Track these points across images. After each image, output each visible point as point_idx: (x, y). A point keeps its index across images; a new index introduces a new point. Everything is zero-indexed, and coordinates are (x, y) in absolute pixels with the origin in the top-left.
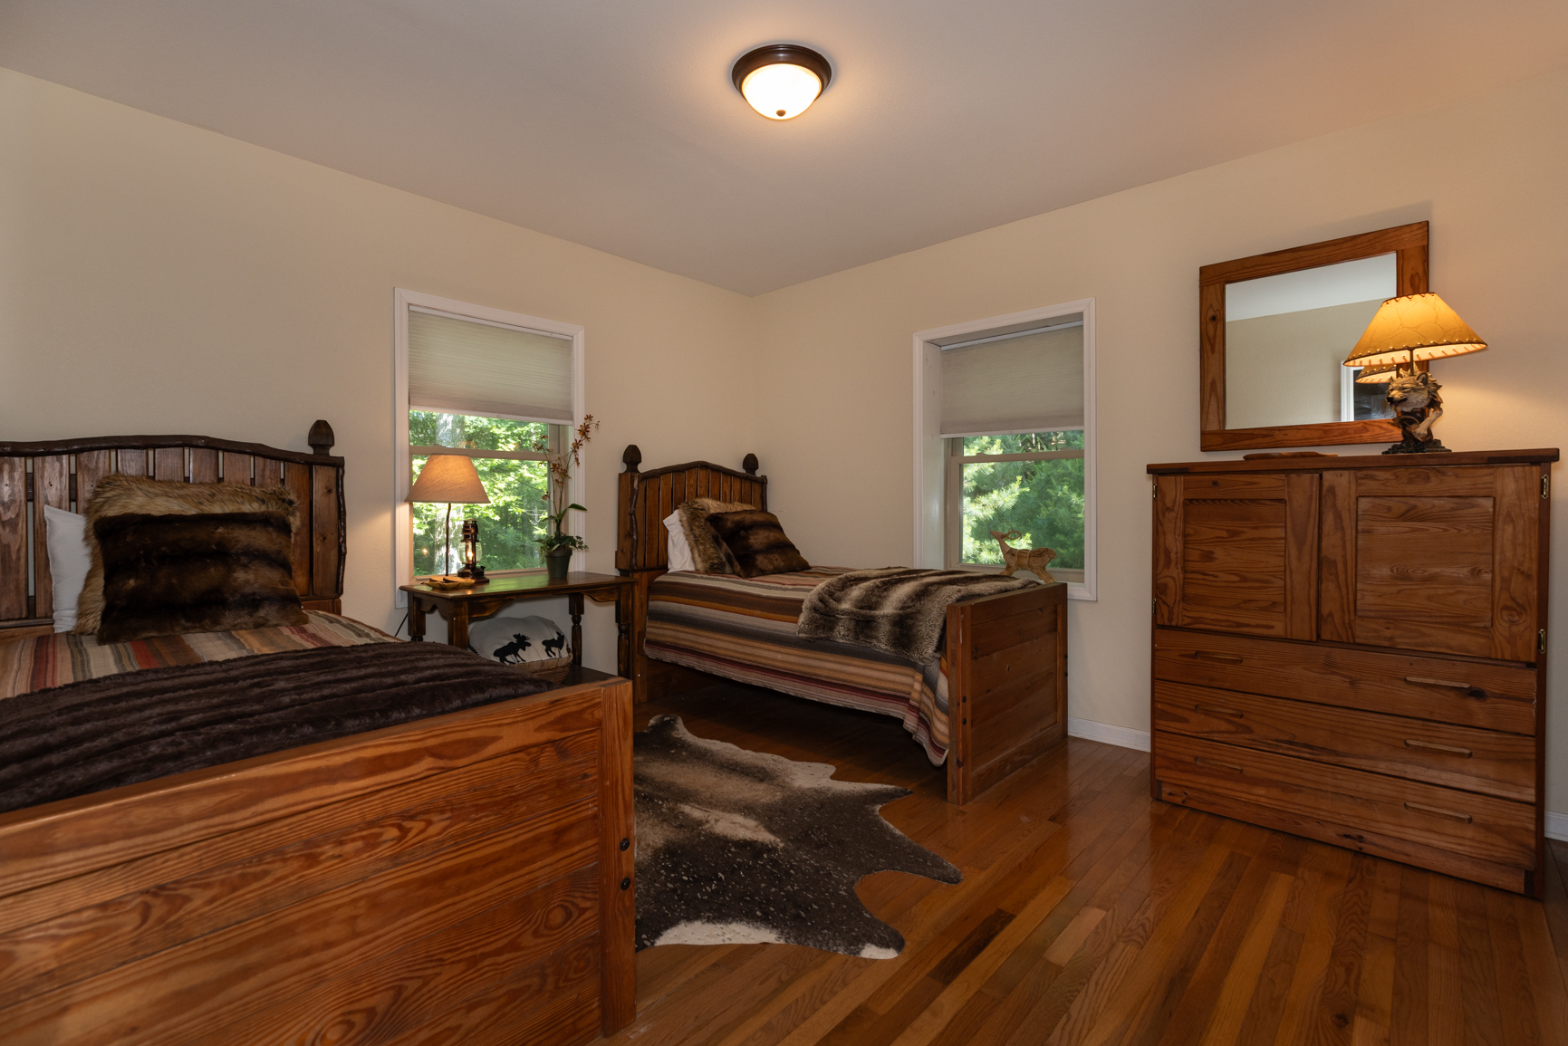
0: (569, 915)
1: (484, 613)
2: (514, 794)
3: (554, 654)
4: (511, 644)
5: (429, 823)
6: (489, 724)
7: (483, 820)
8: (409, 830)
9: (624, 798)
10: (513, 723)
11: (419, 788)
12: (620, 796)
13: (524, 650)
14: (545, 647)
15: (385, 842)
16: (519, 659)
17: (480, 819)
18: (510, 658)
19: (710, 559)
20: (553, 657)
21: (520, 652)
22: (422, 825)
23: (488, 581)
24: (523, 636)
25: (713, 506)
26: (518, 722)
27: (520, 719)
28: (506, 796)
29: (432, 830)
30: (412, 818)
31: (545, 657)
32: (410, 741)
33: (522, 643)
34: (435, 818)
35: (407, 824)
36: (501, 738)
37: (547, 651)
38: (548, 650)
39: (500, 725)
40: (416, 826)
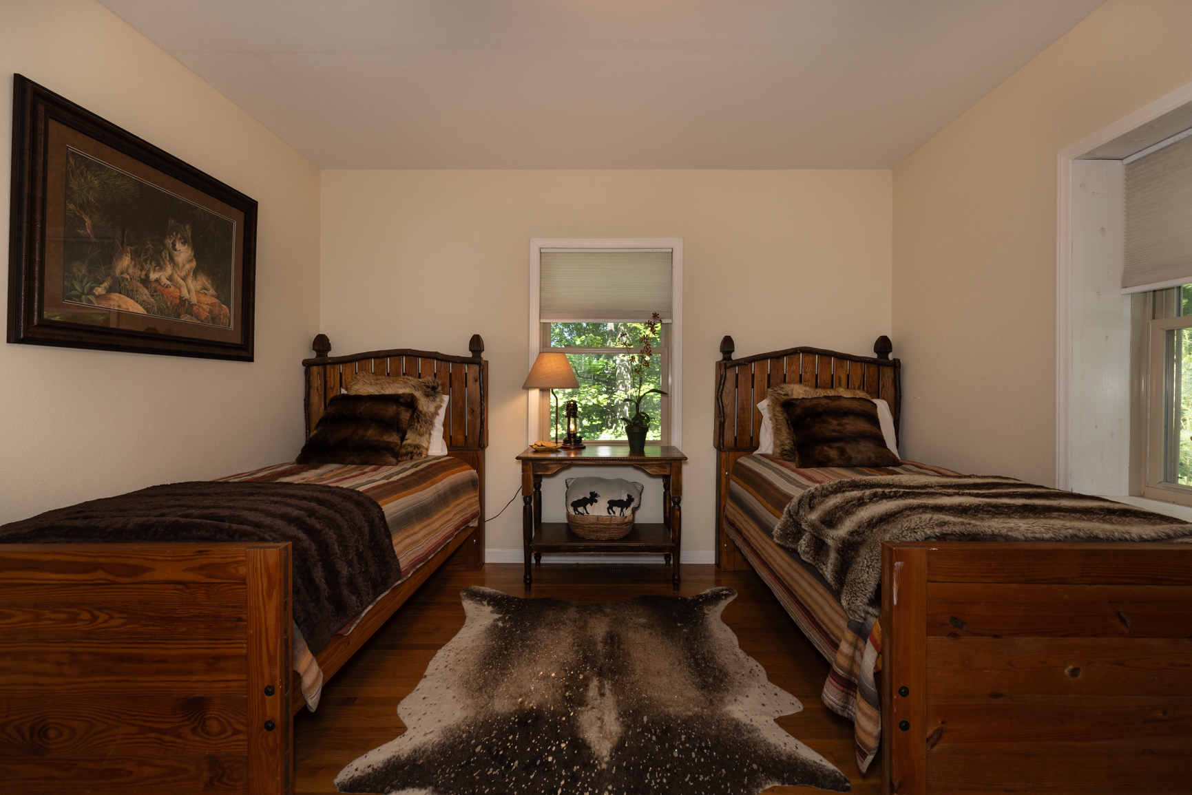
0: (224, 731)
1: (547, 472)
2: (175, 615)
3: (614, 513)
4: (585, 498)
5: (111, 617)
6: (146, 557)
7: (151, 627)
8: (98, 617)
9: (268, 649)
10: (165, 560)
11: (105, 590)
12: (264, 647)
13: (591, 505)
14: (608, 505)
15: (82, 620)
16: (585, 512)
17: (148, 626)
18: (581, 509)
19: (783, 445)
20: (612, 514)
21: (588, 506)
22: (106, 617)
23: (584, 448)
24: (596, 494)
25: (798, 391)
26: (168, 560)
27: (170, 558)
28: (169, 615)
29: (113, 623)
30: (99, 609)
31: (605, 513)
32: (87, 556)
33: (593, 498)
34: (116, 615)
35: (97, 613)
36: (155, 570)
37: (608, 509)
38: (610, 508)
39: (154, 560)
40: (103, 616)
